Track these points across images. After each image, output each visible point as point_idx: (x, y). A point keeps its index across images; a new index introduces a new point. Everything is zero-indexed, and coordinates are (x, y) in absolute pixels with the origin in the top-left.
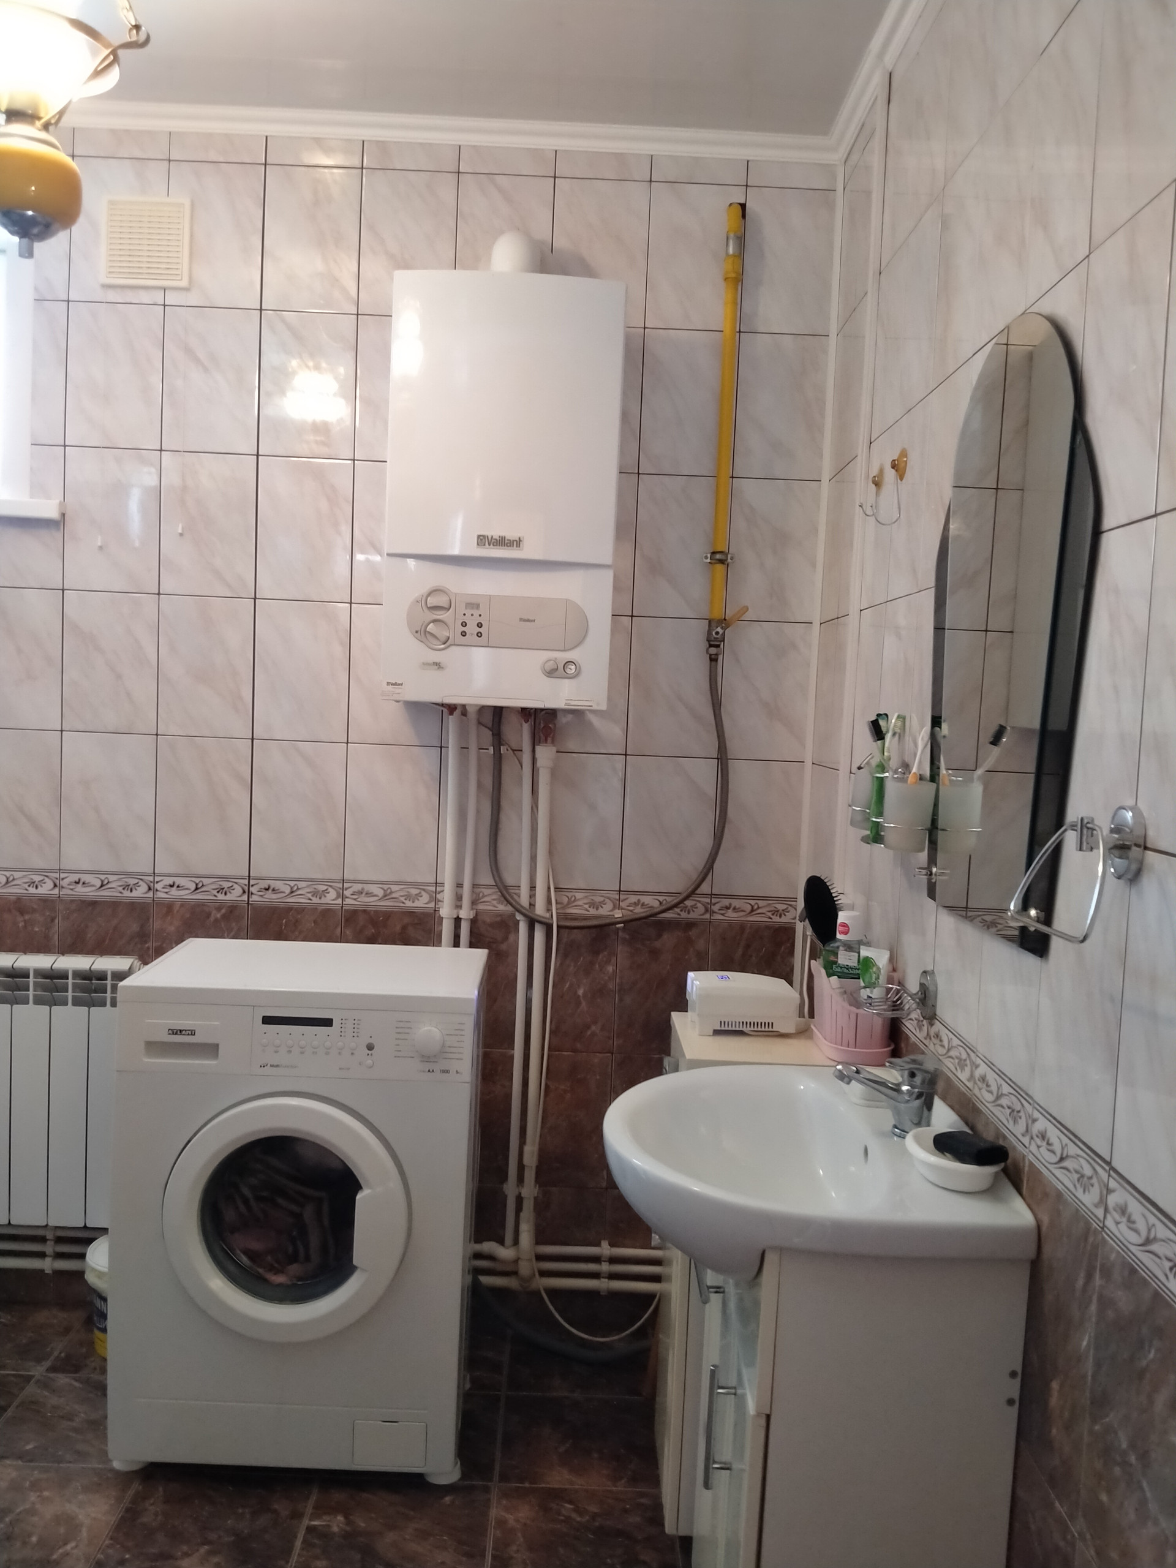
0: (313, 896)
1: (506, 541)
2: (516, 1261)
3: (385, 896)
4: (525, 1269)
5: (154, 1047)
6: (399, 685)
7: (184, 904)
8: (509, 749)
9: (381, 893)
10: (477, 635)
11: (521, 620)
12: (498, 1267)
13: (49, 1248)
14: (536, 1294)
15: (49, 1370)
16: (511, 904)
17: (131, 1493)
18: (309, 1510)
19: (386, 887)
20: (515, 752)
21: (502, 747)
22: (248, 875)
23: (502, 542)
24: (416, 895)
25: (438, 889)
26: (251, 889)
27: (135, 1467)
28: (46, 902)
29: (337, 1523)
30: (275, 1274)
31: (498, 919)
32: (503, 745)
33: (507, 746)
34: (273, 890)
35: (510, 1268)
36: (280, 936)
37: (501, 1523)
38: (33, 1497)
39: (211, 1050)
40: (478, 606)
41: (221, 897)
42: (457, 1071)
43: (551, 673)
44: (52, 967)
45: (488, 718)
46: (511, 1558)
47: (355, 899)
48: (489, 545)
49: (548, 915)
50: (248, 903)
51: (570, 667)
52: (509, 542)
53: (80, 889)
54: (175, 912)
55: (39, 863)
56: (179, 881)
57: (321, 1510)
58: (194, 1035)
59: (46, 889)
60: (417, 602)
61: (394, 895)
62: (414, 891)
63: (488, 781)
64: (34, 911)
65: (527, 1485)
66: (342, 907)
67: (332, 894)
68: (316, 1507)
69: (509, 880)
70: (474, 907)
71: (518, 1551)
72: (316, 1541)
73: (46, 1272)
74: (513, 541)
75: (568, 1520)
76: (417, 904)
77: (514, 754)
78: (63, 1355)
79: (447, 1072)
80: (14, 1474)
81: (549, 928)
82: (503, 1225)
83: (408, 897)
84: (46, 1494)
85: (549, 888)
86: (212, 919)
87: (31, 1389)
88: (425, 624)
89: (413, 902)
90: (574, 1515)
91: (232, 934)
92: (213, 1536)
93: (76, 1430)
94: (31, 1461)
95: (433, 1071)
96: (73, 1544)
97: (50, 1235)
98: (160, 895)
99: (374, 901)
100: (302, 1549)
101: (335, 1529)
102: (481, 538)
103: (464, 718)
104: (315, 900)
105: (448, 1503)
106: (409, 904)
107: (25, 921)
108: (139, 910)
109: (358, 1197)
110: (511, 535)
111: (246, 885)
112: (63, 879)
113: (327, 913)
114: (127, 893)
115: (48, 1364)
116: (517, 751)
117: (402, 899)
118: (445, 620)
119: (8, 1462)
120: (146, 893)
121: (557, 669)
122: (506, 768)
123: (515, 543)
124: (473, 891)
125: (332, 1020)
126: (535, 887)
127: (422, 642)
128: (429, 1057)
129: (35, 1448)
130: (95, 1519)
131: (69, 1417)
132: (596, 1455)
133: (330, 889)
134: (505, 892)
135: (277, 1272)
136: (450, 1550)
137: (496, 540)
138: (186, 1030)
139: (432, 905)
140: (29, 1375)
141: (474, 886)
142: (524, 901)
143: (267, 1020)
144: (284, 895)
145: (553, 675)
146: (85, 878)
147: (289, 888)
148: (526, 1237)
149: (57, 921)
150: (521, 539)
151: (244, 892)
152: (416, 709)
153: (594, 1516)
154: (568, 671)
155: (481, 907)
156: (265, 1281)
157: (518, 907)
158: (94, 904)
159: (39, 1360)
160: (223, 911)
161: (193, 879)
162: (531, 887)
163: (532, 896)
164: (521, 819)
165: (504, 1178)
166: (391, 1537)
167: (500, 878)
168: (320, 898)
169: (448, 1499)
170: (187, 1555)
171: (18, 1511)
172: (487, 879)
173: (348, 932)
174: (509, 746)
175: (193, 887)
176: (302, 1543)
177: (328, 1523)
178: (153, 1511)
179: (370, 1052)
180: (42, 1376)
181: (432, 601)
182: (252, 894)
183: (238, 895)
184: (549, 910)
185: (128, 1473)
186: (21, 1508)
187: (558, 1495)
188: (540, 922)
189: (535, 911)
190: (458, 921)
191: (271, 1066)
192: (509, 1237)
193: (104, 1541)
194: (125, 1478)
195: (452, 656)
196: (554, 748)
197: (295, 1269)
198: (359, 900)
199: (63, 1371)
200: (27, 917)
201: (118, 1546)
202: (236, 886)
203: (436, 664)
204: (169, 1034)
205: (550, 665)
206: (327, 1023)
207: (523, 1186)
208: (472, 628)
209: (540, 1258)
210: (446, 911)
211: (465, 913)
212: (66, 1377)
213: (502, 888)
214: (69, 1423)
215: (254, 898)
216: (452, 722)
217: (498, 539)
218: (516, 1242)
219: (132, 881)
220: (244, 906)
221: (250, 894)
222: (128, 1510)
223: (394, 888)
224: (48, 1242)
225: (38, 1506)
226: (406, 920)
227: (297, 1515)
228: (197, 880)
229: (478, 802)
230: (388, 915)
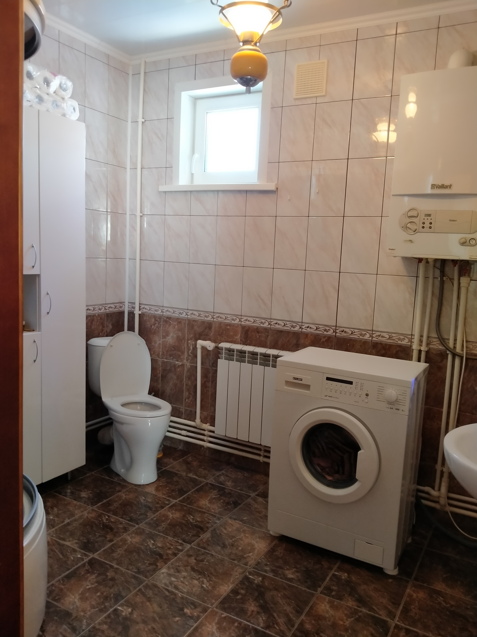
0: (360, 335)
1: (445, 186)
2: (439, 497)
3: (389, 338)
4: (443, 501)
5: (288, 383)
6: (394, 250)
7: (312, 334)
8: (448, 278)
9: (388, 337)
10: (429, 228)
11: (450, 220)
12: (431, 498)
13: (262, 453)
14: (447, 513)
15: (256, 495)
16: (444, 346)
17: (274, 543)
18: (335, 567)
19: (390, 334)
20: (451, 280)
21: (444, 277)
22: (335, 325)
23: (443, 187)
24: (403, 339)
25: (413, 337)
26: (337, 331)
27: (277, 535)
28: (266, 329)
29: (345, 576)
30: (329, 476)
31: (439, 352)
32: (445, 276)
33: (447, 277)
34: (345, 332)
35: (436, 499)
36: (347, 350)
37: (410, 596)
38: (242, 535)
39: (307, 387)
40: (429, 215)
41: (325, 333)
42: (402, 410)
43: (463, 244)
44: (265, 353)
45: (438, 265)
46: (411, 610)
47: (377, 338)
48: (437, 188)
49: (462, 353)
50: (335, 336)
51: (472, 241)
52: (446, 186)
53: (277, 326)
54: (309, 337)
55: (264, 316)
56: (311, 326)
57: (339, 569)
58: (302, 381)
59: (266, 325)
60: (404, 214)
61: (393, 338)
62: (402, 337)
63: (437, 292)
64: (262, 332)
65: (425, 585)
66: (372, 341)
67: (368, 336)
68: (338, 568)
69: (445, 336)
70: (428, 346)
71: (414, 608)
72: (334, 579)
73: (261, 461)
74: (448, 186)
75: (439, 603)
76: (403, 343)
77: (450, 280)
78: (262, 491)
79: (399, 410)
80: (238, 526)
81: (462, 358)
82: (434, 481)
83: (399, 339)
84: (247, 535)
85: (463, 341)
86: (322, 341)
87: (249, 500)
88: (406, 224)
89: (401, 342)
90: (443, 603)
91: (329, 347)
92: (298, 566)
93: (261, 517)
94: (244, 523)
95: (392, 408)
96: (252, 554)
97: (263, 449)
98: (304, 330)
99: (385, 339)
100: (329, 580)
101: (343, 578)
102: (433, 185)
103: (427, 264)
104: (361, 337)
105: (390, 582)
106: (399, 342)
107: (259, 336)
108: (296, 335)
109: (358, 452)
110: (447, 183)
111: (335, 329)
112: (272, 322)
113: (365, 343)
114: (292, 329)
115: (256, 493)
116: (452, 280)
117: (397, 340)
118: (415, 222)
119: (237, 521)
120: (299, 329)
121: (466, 242)
122: (446, 286)
123: (449, 186)
124: (428, 339)
125: (352, 382)
126: (457, 340)
127: (405, 231)
128: (391, 402)
129: (247, 519)
130: (260, 548)
131: (260, 512)
132: (459, 583)
133: (367, 333)
134: (443, 341)
135: (329, 475)
136: (386, 599)
137: (440, 186)
138: (299, 378)
139: (409, 344)
140: (250, 495)
141: (428, 337)
142: (451, 345)
143: (328, 379)
144: (349, 334)
145: (464, 245)
146: (279, 322)
147: (351, 332)
148: (444, 489)
149: (269, 337)
150: (452, 185)
151: (334, 332)
152: (407, 260)
153: (452, 606)
154: (471, 243)
155: (431, 346)
156: (325, 478)
157: (448, 348)
158: (281, 332)
159: (254, 491)
160: (326, 338)
161: (316, 325)
162: (455, 340)
163: (455, 344)
164: (451, 309)
165: (436, 462)
166: (364, 587)
167: (440, 335)
168: (363, 337)
169: (390, 580)
170: (288, 569)
171: (237, 538)
172: (434, 335)
173: (374, 352)
174: (448, 277)
175: (315, 328)
176: (330, 578)
177: (341, 575)
178: (280, 552)
179: (367, 397)
180: (254, 496)
181: (410, 214)
182: (337, 333)
183: (332, 333)
184: (463, 350)
185: (274, 536)
186: (239, 537)
187: (439, 593)
188: (458, 356)
189: (456, 350)
190: (420, 351)
191: (329, 396)
192: (437, 487)
193: (262, 556)
194: (274, 538)
195: (417, 237)
196: (469, 278)
197: (337, 476)
198: (378, 339)
199: (261, 497)
200: (260, 334)
201: (266, 559)
202: (331, 329)
203: (410, 241)
204: (293, 379)
205: (463, 240)
206: (351, 383)
207: (444, 467)
208: (427, 225)
209: (449, 498)
210: (415, 347)
211: (424, 348)
212: (262, 499)
213: (440, 339)
214: (259, 514)
215: (337, 334)
216: (422, 265)
217: (441, 185)
218: (439, 490)
219: (294, 324)
220: (334, 337)
221: (336, 333)
222: (272, 548)
223: (393, 335)
224: (262, 451)
225: (244, 538)
226: (398, 349)
227: (330, 569)
228: (317, 326)
229: (432, 300)
230: (390, 346)
